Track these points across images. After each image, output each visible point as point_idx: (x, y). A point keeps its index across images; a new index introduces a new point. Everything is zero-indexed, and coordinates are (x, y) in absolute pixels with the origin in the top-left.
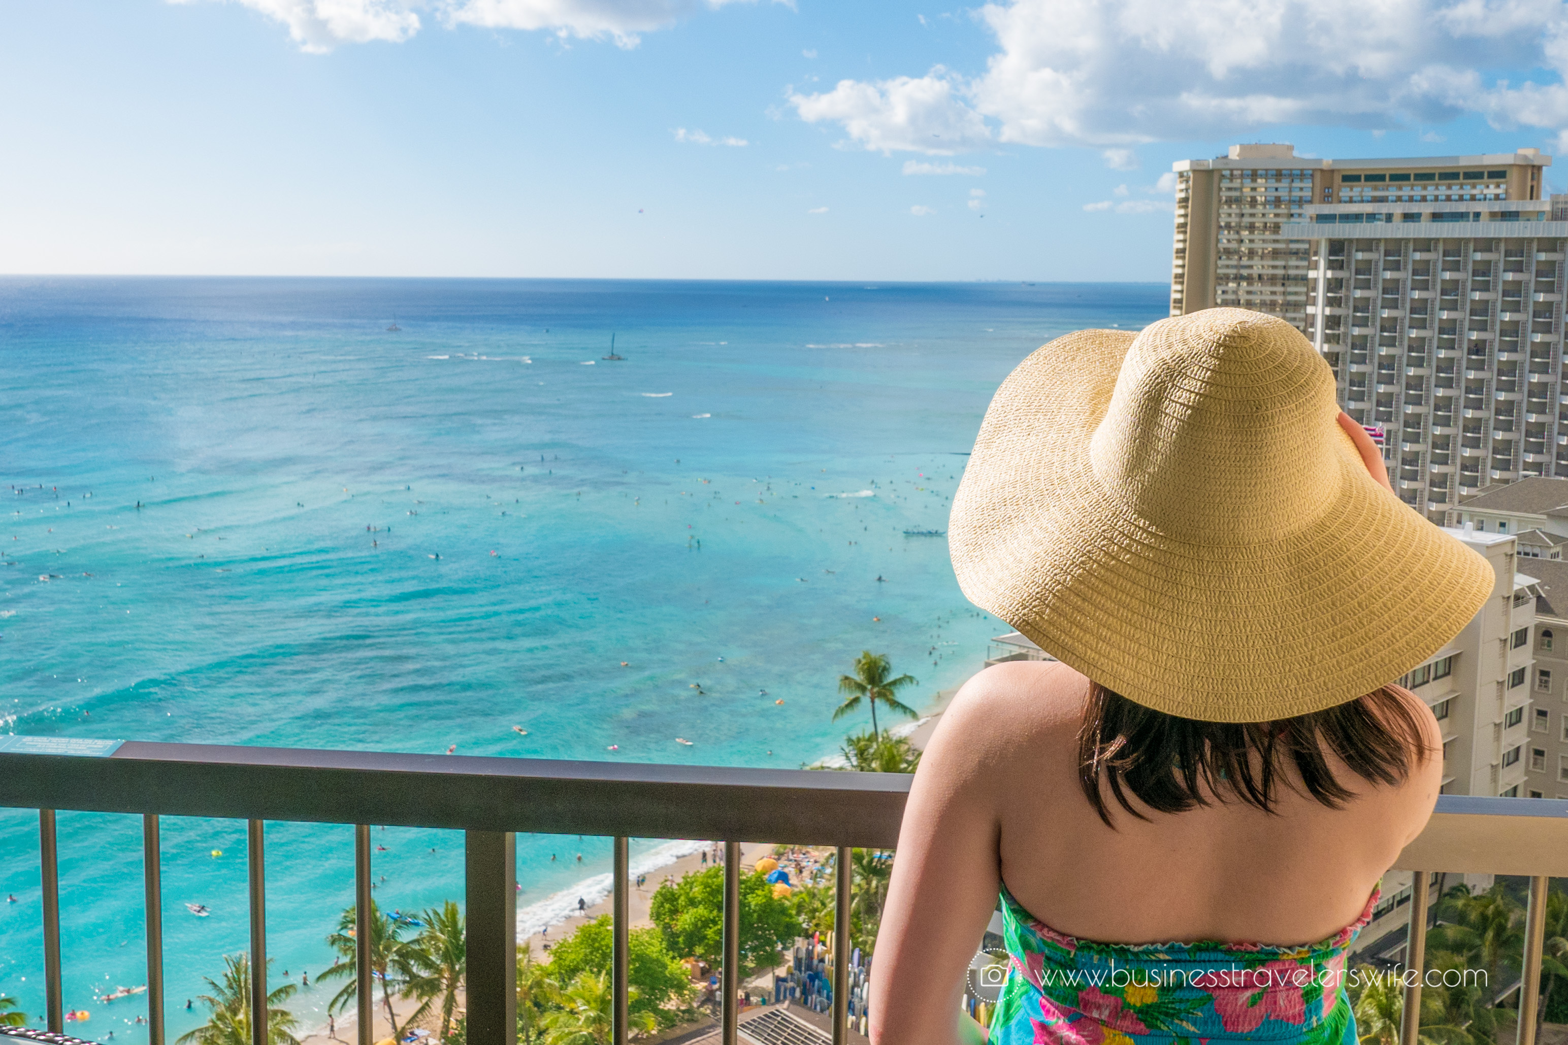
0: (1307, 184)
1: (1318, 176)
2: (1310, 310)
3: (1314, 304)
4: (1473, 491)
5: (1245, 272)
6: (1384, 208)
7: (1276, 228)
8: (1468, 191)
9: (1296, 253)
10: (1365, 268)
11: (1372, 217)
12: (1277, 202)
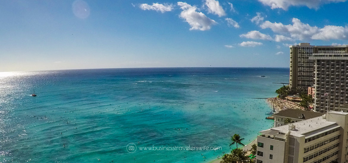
0: (313, 50)
1: (314, 48)
2: (314, 72)
3: (315, 71)
4: (342, 105)
5: (303, 66)
6: (326, 54)
7: (308, 58)
8: (339, 52)
9: (311, 62)
10: (323, 65)
11: (324, 56)
12: (308, 53)
